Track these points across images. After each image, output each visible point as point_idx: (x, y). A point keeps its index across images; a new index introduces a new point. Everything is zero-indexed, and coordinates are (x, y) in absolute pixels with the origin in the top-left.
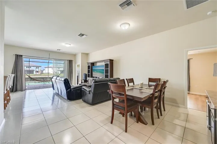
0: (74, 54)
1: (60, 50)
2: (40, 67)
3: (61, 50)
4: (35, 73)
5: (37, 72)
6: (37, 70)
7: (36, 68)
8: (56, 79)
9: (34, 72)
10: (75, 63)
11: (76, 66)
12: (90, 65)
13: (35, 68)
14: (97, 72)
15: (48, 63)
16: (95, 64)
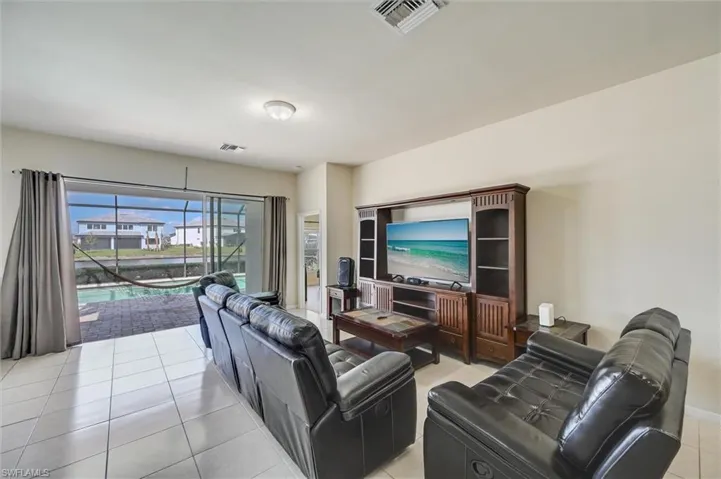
0: (296, 169)
1: (234, 148)
2: (162, 224)
3: (238, 150)
4: (144, 245)
5: (152, 241)
6: (152, 235)
7: (149, 229)
8: (224, 307)
9: (143, 241)
10: (298, 210)
11: (301, 221)
12: (375, 218)
13: (146, 228)
14: (417, 252)
15: (185, 211)
16: (394, 213)
